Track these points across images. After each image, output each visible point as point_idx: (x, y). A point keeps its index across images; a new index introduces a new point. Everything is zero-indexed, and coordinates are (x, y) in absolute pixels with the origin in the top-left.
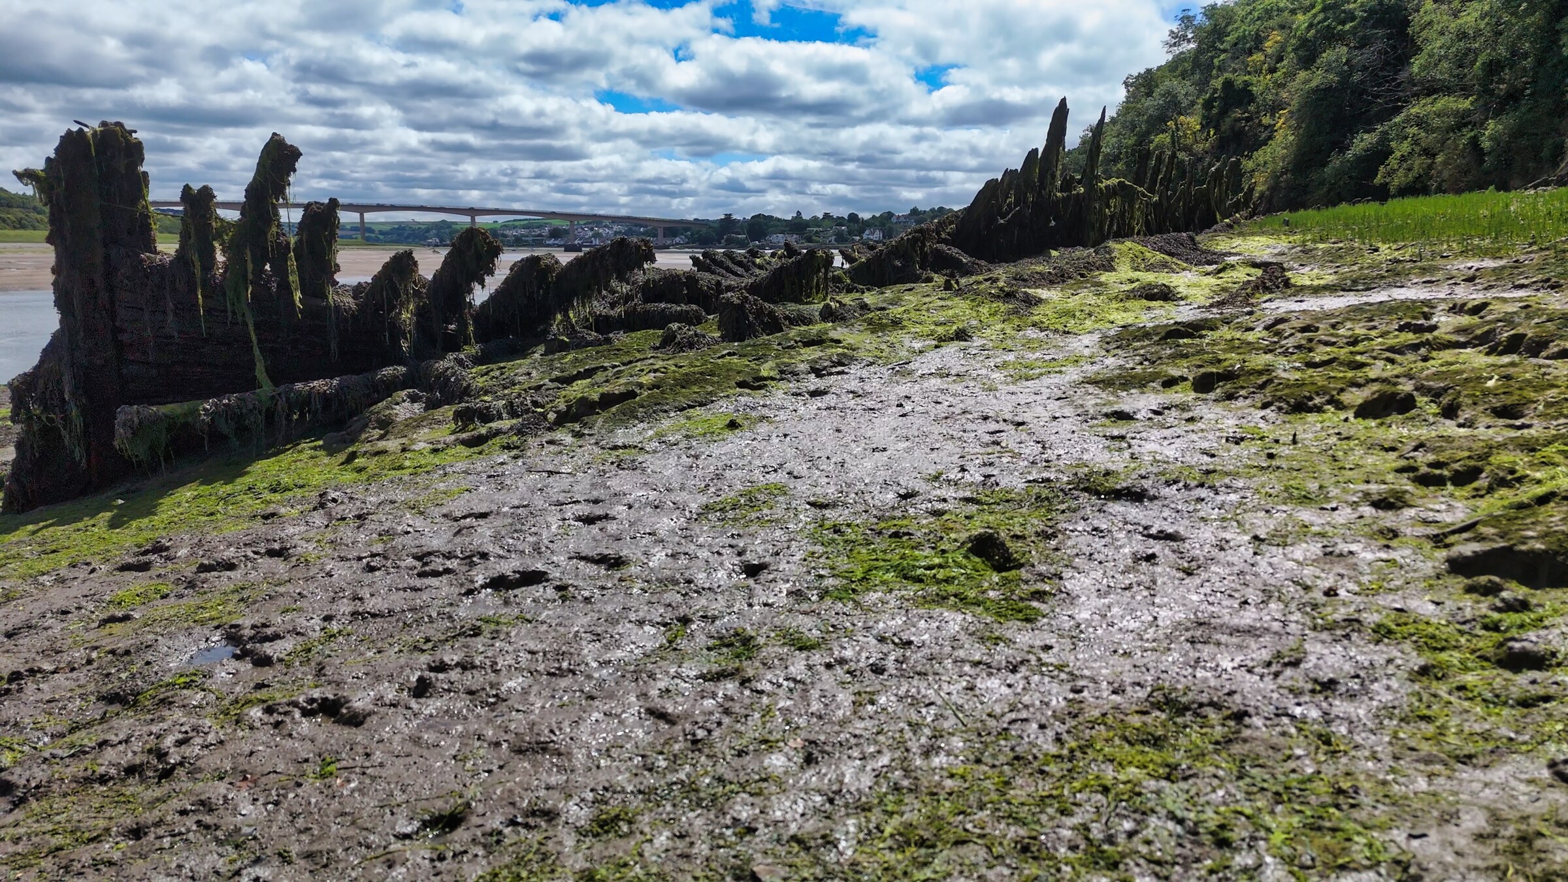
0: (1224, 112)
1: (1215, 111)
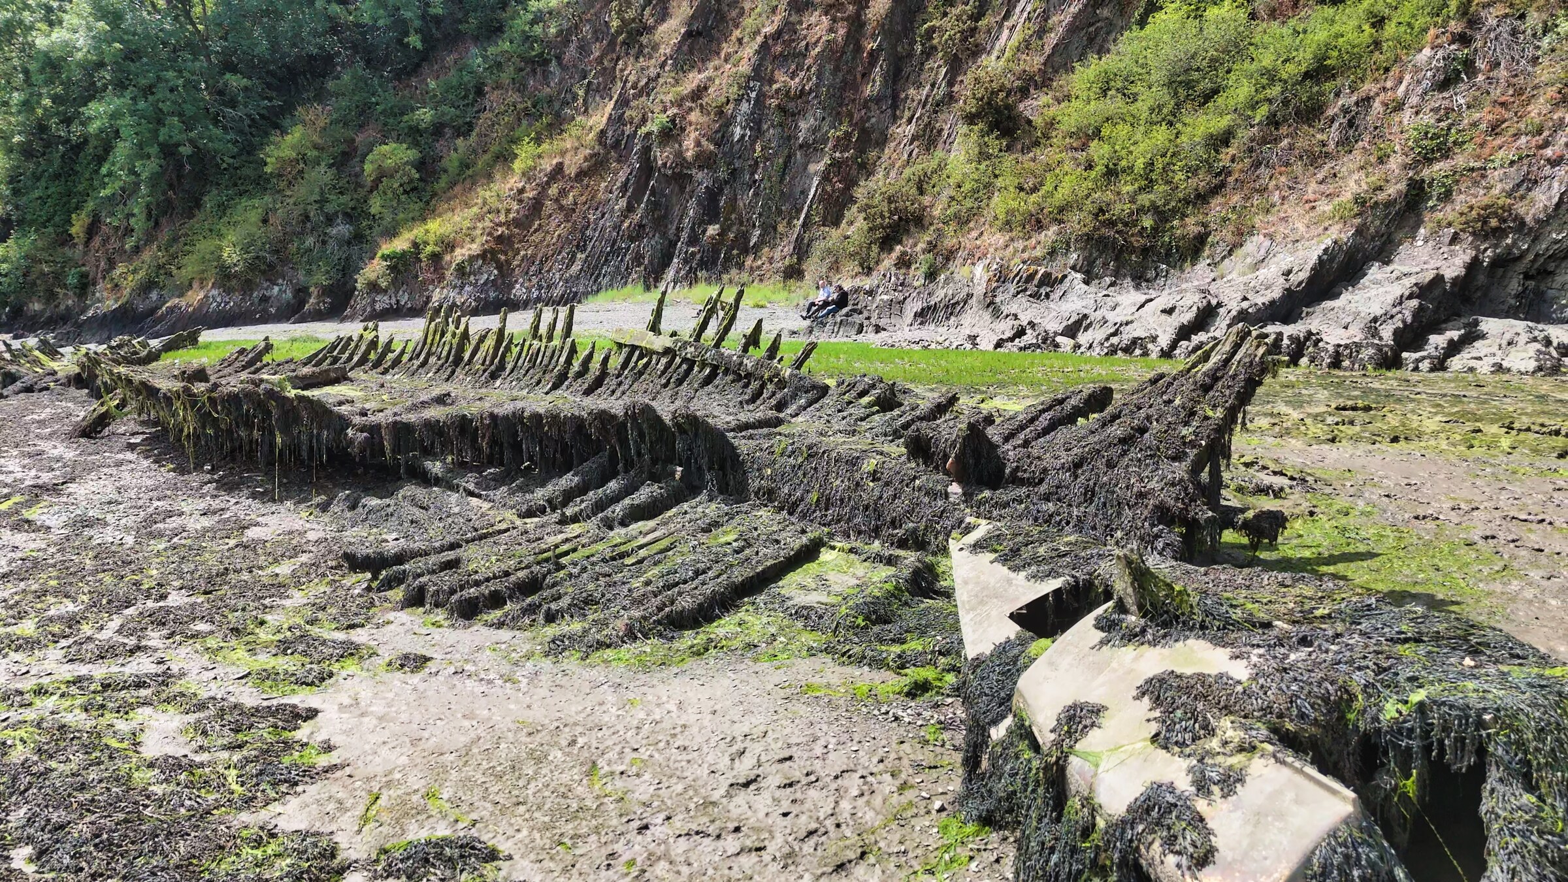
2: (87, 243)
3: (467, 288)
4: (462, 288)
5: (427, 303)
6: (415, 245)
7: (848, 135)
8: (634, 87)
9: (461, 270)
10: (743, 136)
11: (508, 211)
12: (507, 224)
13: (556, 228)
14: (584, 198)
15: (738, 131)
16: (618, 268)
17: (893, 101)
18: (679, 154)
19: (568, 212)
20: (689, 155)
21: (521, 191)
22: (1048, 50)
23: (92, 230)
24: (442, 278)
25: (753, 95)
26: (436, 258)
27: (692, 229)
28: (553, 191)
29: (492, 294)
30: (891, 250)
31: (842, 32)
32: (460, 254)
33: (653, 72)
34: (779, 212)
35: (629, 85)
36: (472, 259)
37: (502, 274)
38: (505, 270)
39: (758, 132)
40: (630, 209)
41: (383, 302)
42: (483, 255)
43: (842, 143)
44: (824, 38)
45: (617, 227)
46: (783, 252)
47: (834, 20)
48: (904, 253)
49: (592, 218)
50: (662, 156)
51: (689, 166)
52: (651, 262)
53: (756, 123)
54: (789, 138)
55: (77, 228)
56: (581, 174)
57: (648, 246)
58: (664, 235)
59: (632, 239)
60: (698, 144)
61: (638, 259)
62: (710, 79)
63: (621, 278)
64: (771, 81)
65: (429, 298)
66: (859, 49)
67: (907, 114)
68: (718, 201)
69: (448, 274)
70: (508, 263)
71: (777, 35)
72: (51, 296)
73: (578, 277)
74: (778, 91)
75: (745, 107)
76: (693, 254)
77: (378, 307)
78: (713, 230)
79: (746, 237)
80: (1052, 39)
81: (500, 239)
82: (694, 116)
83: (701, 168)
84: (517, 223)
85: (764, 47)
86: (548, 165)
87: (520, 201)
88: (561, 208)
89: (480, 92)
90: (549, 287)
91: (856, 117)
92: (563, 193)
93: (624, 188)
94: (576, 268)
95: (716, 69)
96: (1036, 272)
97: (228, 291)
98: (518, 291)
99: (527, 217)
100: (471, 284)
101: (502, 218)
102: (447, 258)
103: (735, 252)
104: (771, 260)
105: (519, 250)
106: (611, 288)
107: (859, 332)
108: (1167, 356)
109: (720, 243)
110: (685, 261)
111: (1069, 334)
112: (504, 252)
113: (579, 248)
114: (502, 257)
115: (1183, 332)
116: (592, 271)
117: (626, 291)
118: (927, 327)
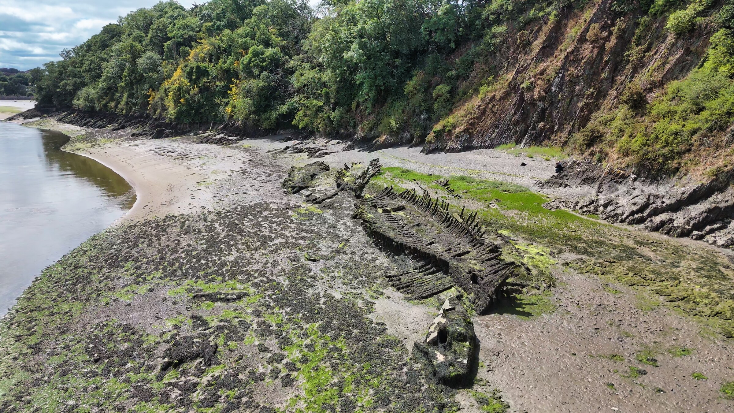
0: (198, 78)
1: (194, 77)
2: (356, 111)
3: (459, 142)
4: (457, 142)
5: (446, 147)
6: (444, 127)
7: (592, 93)
8: (522, 67)
9: (457, 137)
10: (556, 91)
11: (475, 113)
12: (473, 119)
13: (490, 120)
14: (500, 108)
15: (554, 89)
16: (509, 135)
17: (612, 80)
18: (532, 96)
19: (494, 113)
20: (535, 97)
21: (480, 106)
22: (665, 72)
23: (357, 106)
24: (451, 138)
25: (561, 75)
26: (450, 131)
27: (534, 124)
28: (490, 106)
29: (466, 144)
30: (589, 149)
31: (595, 53)
32: (458, 130)
33: (529, 62)
34: (566, 119)
35: (521, 65)
36: (461, 132)
37: (470, 137)
38: (471, 135)
39: (561, 90)
40: (515, 113)
41: (433, 147)
42: (464, 131)
43: (590, 96)
44: (588, 56)
45: (510, 120)
46: (564, 135)
47: (593, 47)
48: (593, 151)
49: (502, 116)
50: (527, 96)
51: (536, 101)
52: (520, 133)
53: (560, 86)
54: (572, 91)
55: (353, 106)
56: (501, 99)
57: (519, 128)
58: (526, 124)
59: (515, 125)
60: (539, 92)
61: (516, 132)
62: (548, 66)
63: (509, 139)
64: (568, 70)
65: (447, 145)
66: (602, 58)
67: (616, 87)
68: (545, 113)
69: (453, 137)
70: (473, 132)
71: (572, 52)
72: (346, 129)
73: (494, 139)
74: (570, 74)
75: (557, 80)
76: (533, 134)
77: (431, 149)
78: (541, 124)
79: (553, 127)
80: (668, 66)
81: (471, 124)
82: (539, 82)
83: (540, 101)
84: (477, 118)
85: (567, 57)
86: (490, 95)
87: (479, 110)
88: (493, 112)
89: (472, 63)
90: (485, 142)
91: (597, 86)
92: (494, 106)
93: (515, 105)
94: (494, 135)
95: (551, 62)
96: (620, 173)
97: (391, 136)
98: (475, 143)
99: (480, 115)
100: (460, 141)
101: (472, 116)
102: (453, 131)
103: (548, 133)
104: (560, 137)
105: (477, 128)
106: (505, 143)
107: (560, 186)
108: (622, 221)
109: (543, 130)
110: (530, 136)
111: (605, 206)
112: (472, 129)
113: (497, 127)
114: (471, 131)
115: (633, 213)
116: (500, 136)
117: (509, 145)
118: (584, 186)
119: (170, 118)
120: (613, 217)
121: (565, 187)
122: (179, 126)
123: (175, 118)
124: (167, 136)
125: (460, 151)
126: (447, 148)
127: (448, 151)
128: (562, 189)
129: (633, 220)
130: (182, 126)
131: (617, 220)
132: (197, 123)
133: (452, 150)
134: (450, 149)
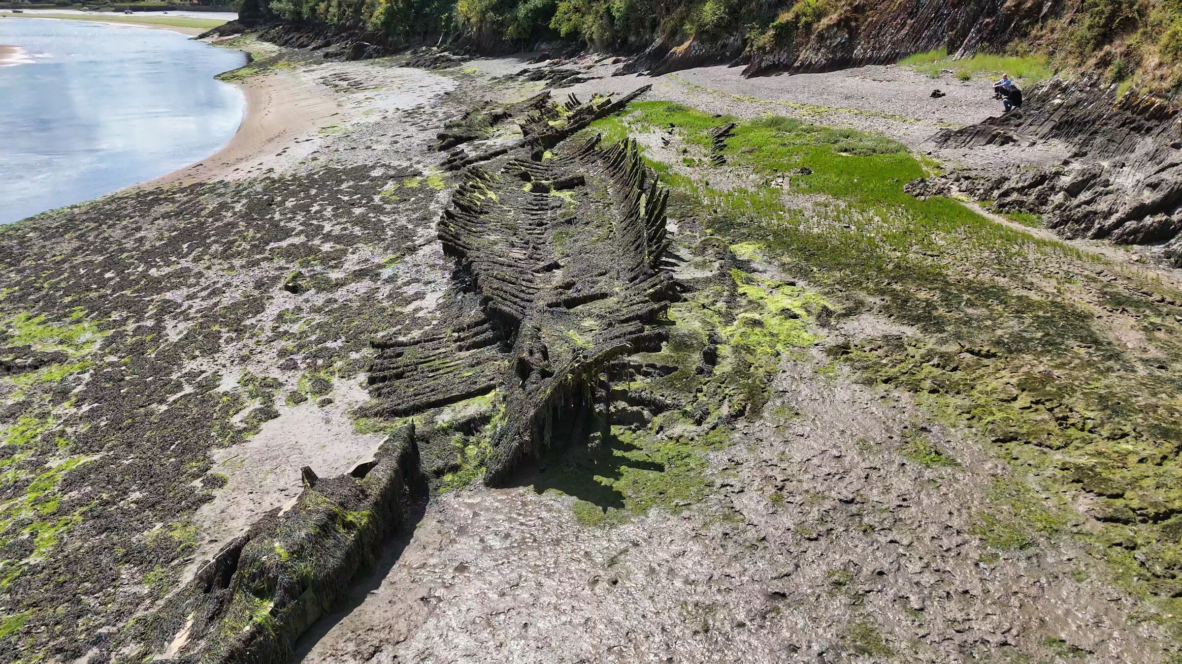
3: (822, 50)
4: (819, 50)
5: (795, 60)
6: (797, 16)
9: (821, 37)
24: (808, 42)
26: (808, 25)
29: (839, 55)
30: (1101, 49)
32: (824, 22)
36: (829, 27)
37: (850, 38)
38: (853, 34)
41: (767, 60)
42: (838, 24)
48: (1108, 53)
57: (962, 14)
61: (954, 22)
63: (934, 40)
65: (798, 56)
69: (813, 38)
70: (858, 27)
73: (903, 41)
76: (988, 24)
77: (763, 65)
79: (1039, 6)
81: (856, 9)
90: (880, 48)
94: (904, 32)
96: (1153, 104)
97: (703, 42)
98: (858, 52)
100: (826, 47)
102: (815, 26)
103: (1025, 22)
104: (1052, 31)
105: (868, 16)
106: (926, 49)
107: (989, 142)
108: (1102, 234)
109: (1014, 13)
110: (979, 31)
111: (1073, 191)
112: (856, 20)
113: (911, 15)
114: (853, 24)
115: (1139, 212)
116: (915, 35)
117: (932, 53)
118: (1055, 141)
119: (375, 25)
120: (1077, 221)
121: (1002, 144)
122: (390, 39)
123: (383, 23)
124: (370, 57)
125: (823, 69)
126: (797, 64)
127: (797, 70)
128: (992, 149)
129: (1135, 232)
130: (395, 39)
131: (1088, 229)
132: (419, 34)
133: (808, 68)
134: (802, 64)
